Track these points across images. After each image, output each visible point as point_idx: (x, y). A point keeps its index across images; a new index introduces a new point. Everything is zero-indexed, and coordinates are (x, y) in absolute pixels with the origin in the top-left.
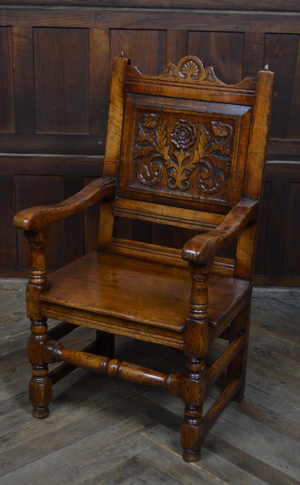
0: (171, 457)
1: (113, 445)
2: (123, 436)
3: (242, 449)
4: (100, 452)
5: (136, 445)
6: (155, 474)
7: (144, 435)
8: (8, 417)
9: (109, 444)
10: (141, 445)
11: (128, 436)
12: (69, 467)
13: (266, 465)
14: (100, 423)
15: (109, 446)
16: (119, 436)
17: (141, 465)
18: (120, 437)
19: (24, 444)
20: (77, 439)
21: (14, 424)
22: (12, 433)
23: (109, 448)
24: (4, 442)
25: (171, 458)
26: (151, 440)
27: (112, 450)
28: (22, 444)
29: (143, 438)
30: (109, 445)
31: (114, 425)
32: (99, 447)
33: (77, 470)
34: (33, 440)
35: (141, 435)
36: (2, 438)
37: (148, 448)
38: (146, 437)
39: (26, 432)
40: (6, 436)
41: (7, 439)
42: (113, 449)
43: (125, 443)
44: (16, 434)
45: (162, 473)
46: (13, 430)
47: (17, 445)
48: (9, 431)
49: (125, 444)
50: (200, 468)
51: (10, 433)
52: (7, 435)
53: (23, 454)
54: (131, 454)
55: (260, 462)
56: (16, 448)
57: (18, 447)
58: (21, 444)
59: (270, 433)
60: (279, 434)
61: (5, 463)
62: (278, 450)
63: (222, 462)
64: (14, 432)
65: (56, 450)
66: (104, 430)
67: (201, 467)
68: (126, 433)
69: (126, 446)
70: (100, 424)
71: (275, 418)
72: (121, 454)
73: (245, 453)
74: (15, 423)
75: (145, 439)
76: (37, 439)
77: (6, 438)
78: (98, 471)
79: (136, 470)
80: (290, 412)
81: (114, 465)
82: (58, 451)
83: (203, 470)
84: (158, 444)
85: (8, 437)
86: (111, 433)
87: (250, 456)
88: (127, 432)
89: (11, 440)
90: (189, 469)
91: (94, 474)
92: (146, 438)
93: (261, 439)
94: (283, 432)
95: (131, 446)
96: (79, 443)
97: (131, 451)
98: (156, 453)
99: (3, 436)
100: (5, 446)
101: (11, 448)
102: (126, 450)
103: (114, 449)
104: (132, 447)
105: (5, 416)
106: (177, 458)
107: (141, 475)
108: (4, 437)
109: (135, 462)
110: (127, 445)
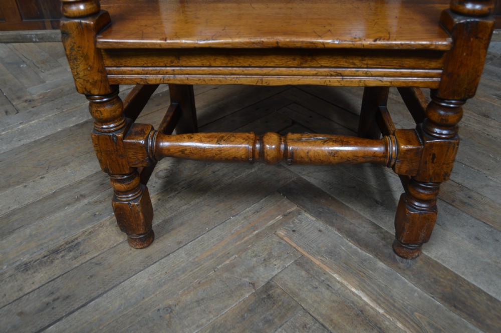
0: (329, 283)
1: (234, 256)
2: (251, 236)
3: (439, 261)
4: (212, 273)
5: (270, 256)
6: (303, 328)
7: (283, 234)
8: (89, 203)
9: (228, 253)
10: (279, 257)
11: (257, 236)
12: (157, 308)
13: (491, 298)
14: (217, 211)
15: (228, 258)
16: (244, 238)
17: (280, 303)
18: (246, 238)
19: (99, 255)
20: (180, 243)
21: (95, 215)
22: (87, 233)
23: (227, 262)
24: (71, 251)
25: (328, 285)
26: (294, 245)
27: (231, 268)
28: (95, 255)
29: (281, 241)
30: (228, 255)
31: (237, 214)
32: (212, 260)
33: (170, 317)
34: (115, 246)
35: (278, 236)
36: (70, 243)
37: (289, 263)
38: (285, 239)
39: (106, 231)
40: (77, 239)
41: (76, 244)
42: (233, 265)
43: (253, 252)
44: (92, 235)
45: (316, 323)
46: (89, 227)
47: (88, 258)
48: (84, 229)
49: (253, 255)
50: (381, 311)
51: (84, 233)
52: (79, 236)
53: (91, 277)
54: (263, 275)
55: (479, 291)
56: (85, 263)
57: (88, 261)
58: (93, 256)
59: (473, 226)
60: (487, 228)
61: (58, 298)
62: (497, 263)
63: (416, 294)
64: (90, 231)
65: (145, 268)
66: (222, 225)
67: (383, 308)
68: (254, 231)
69: (255, 259)
70: (217, 213)
71: (469, 197)
72: (246, 277)
73: (446, 269)
74: (97, 213)
75: (283, 242)
76: (121, 243)
77: (76, 242)
78: (204, 321)
79: (271, 318)
80: (486, 186)
81: (234, 305)
82: (146, 270)
83: (388, 316)
84: (306, 254)
85: (79, 240)
86: (232, 232)
87: (457, 276)
88: (257, 229)
89: (81, 248)
90: (361, 311)
91: (198, 327)
92: (286, 241)
93: (463, 238)
94: (491, 224)
95: (263, 259)
96: (182, 253)
97: (262, 269)
98: (303, 273)
99: (73, 238)
100: (69, 259)
101: (76, 264)
102: (254, 267)
103: (235, 266)
104: (265, 260)
105: (86, 201)
106: (339, 286)
107: (280, 330)
108: (72, 242)
109: (269, 297)
110: (255, 256)
